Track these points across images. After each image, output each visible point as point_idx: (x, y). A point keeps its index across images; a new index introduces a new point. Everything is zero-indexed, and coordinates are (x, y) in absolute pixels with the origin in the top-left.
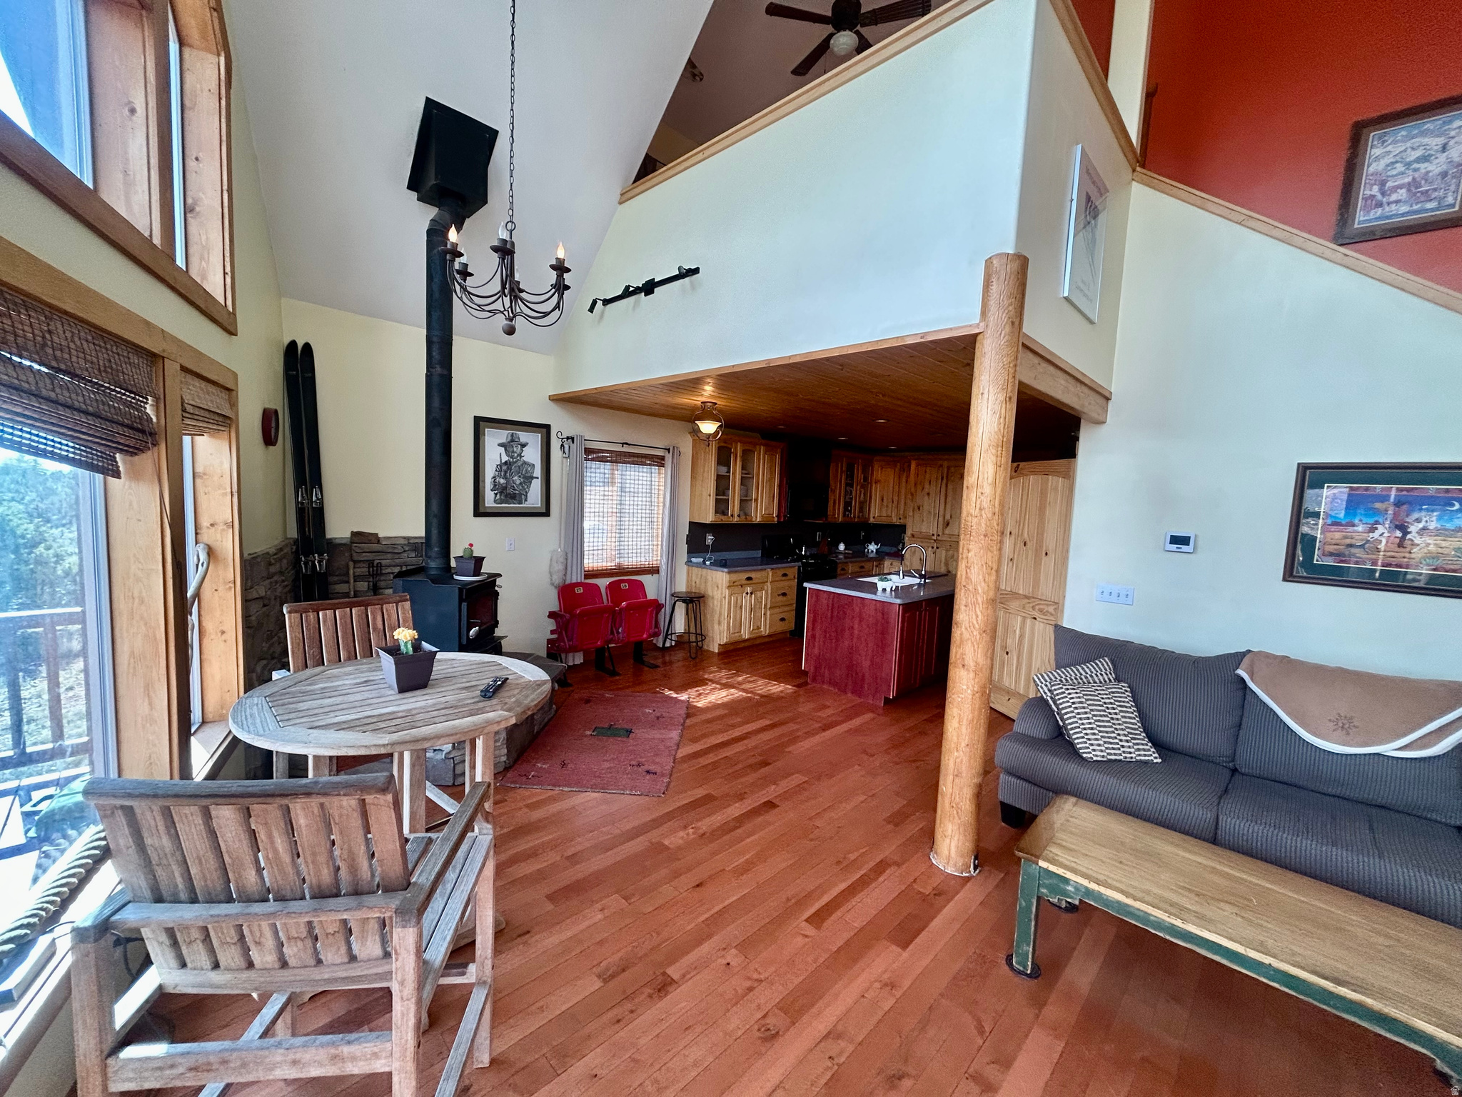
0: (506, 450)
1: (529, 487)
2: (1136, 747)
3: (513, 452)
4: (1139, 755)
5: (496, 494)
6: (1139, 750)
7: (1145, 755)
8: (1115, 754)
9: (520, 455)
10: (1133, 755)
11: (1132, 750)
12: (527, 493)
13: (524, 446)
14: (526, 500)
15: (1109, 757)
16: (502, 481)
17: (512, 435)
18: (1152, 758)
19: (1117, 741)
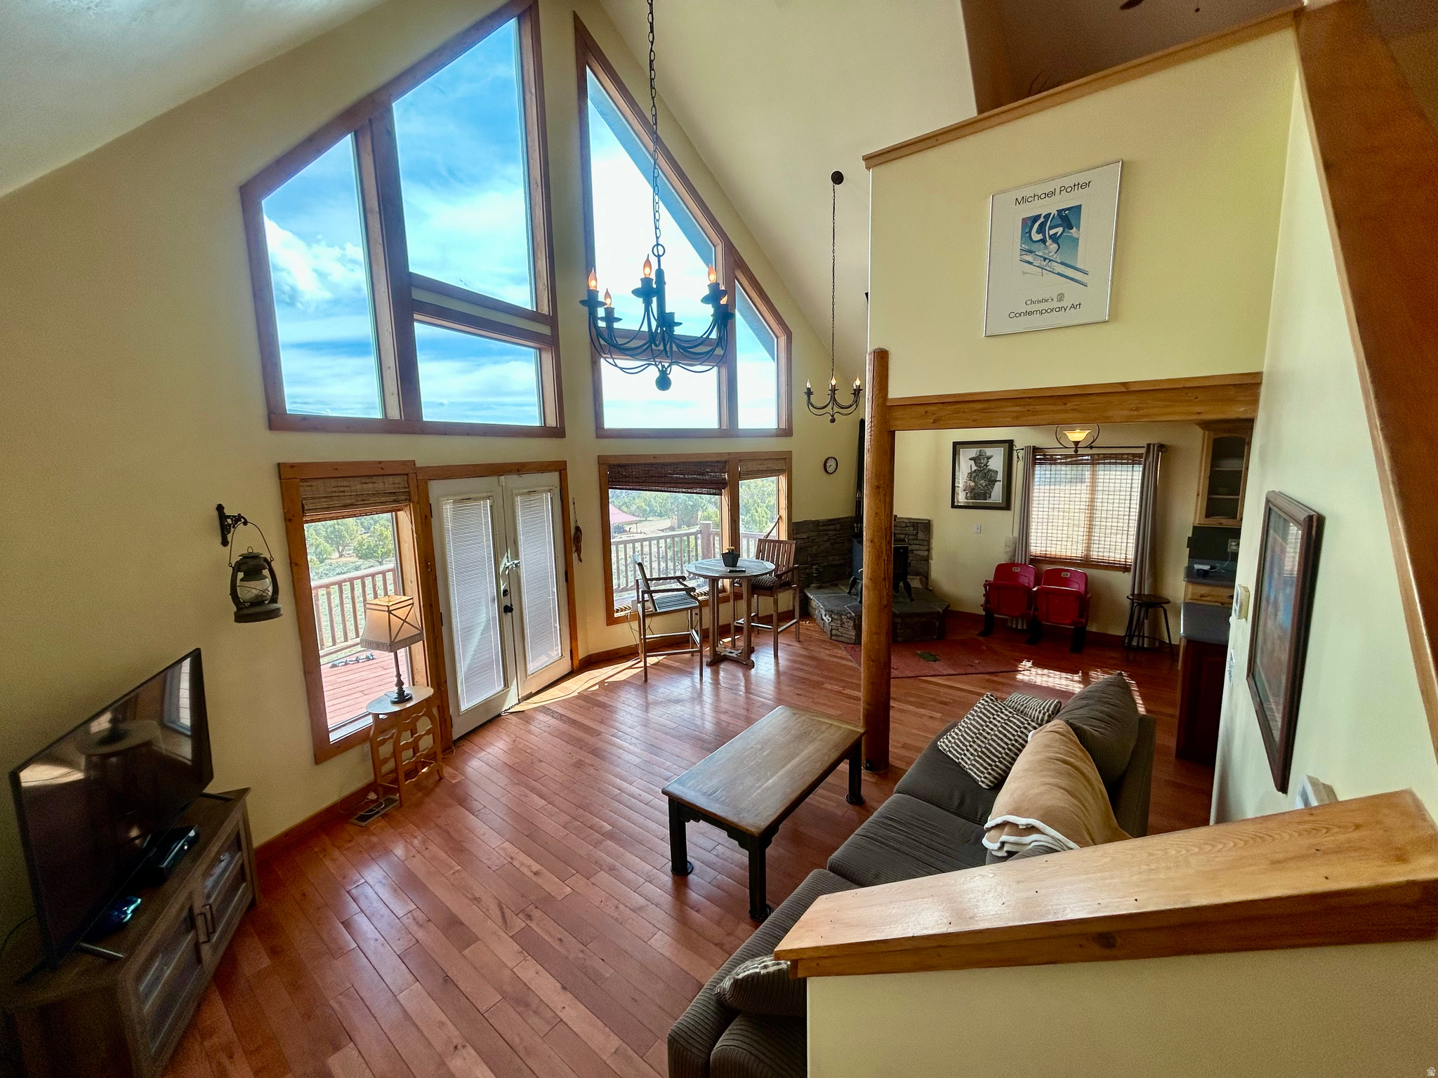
0: (975, 462)
1: (992, 488)
2: (973, 762)
3: (981, 463)
4: (970, 769)
5: (967, 493)
6: (974, 765)
7: (975, 773)
8: (954, 755)
9: (986, 465)
10: (967, 766)
11: (969, 762)
12: (991, 492)
13: (989, 458)
14: (990, 497)
15: (948, 753)
16: (972, 484)
17: (980, 451)
18: (979, 779)
19: (965, 748)
